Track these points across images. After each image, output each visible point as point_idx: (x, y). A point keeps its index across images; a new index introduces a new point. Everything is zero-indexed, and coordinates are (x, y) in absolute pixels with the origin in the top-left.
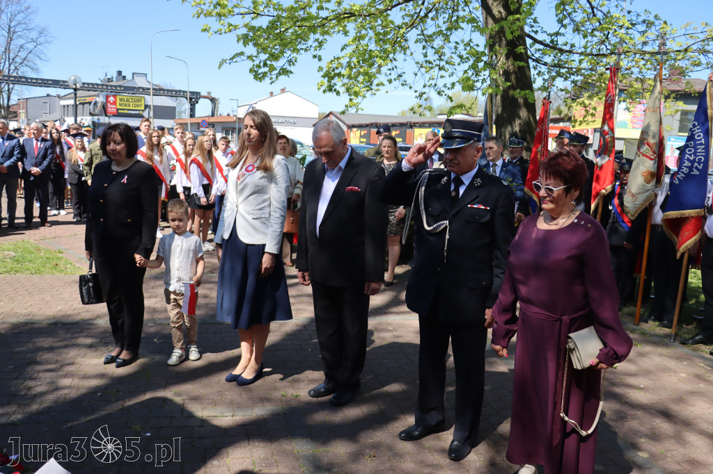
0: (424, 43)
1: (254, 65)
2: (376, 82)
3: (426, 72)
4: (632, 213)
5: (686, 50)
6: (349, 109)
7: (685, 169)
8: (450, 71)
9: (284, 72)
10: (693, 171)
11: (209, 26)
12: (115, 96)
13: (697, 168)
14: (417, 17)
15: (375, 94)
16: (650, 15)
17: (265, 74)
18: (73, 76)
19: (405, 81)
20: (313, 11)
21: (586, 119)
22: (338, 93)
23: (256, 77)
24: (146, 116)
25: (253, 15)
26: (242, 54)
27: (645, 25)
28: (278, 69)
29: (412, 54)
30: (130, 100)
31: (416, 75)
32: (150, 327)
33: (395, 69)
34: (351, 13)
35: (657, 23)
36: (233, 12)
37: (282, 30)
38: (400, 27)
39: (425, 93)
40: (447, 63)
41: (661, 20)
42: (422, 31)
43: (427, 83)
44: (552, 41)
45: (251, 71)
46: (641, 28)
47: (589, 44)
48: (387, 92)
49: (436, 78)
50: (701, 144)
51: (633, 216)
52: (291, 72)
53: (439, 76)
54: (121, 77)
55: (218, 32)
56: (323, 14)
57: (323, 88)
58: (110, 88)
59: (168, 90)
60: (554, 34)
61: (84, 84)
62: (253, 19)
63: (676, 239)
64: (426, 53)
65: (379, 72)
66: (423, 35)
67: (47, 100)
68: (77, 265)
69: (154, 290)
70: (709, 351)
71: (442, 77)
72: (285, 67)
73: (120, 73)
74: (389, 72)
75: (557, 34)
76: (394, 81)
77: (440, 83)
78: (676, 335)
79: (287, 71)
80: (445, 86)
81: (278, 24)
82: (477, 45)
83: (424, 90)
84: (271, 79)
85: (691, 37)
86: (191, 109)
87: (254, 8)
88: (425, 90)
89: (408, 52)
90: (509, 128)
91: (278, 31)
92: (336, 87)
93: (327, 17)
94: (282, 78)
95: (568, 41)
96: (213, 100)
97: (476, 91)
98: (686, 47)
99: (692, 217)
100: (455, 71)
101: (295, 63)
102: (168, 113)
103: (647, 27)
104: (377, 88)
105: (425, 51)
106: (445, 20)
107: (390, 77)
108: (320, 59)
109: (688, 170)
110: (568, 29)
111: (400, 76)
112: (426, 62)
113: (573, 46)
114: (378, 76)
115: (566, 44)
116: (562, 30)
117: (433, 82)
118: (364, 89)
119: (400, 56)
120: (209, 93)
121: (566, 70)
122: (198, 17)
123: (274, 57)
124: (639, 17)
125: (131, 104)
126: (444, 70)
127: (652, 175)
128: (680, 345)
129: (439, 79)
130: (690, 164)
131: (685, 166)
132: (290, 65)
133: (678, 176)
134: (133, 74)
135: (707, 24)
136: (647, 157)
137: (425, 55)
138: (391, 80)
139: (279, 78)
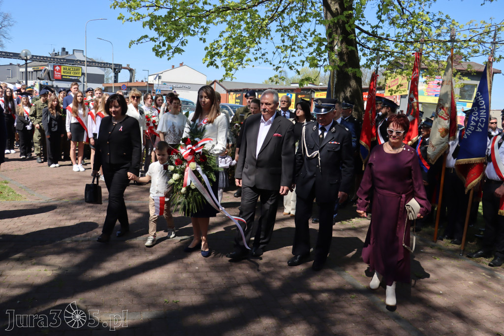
0: (282, 32)
1: (155, 45)
2: (245, 59)
3: (282, 52)
4: (433, 159)
5: (470, 40)
6: (226, 78)
7: (472, 127)
8: (299, 52)
9: (178, 50)
10: (477, 129)
11: (123, 15)
12: (60, 66)
13: (480, 127)
14: (276, 12)
15: (245, 67)
16: (442, 15)
17: (163, 52)
18: (25, 50)
19: (267, 59)
20: (200, 5)
21: (399, 89)
22: (217, 67)
23: (157, 54)
24: (82, 81)
25: (155, 8)
26: (146, 36)
27: (439, 22)
28: (174, 48)
29: (272, 38)
30: (71, 69)
31: (274, 54)
32: (68, 243)
33: (260, 50)
34: (227, 8)
35: (448, 21)
36: (141, 5)
37: (177, 18)
38: (264, 20)
39: (280, 67)
40: (299, 47)
41: (450, 19)
42: (280, 23)
43: (282, 59)
44: (373, 32)
45: (154, 49)
46: (437, 24)
47: (400, 34)
48: (253, 66)
49: (288, 57)
50: (483, 109)
51: (433, 161)
52: (183, 51)
53: (291, 56)
54: (65, 52)
55: (130, 20)
56: (207, 8)
57: (207, 63)
58: (56, 60)
59: (98, 63)
60: (375, 26)
61: (33, 56)
62: (155, 10)
63: (465, 179)
65: (248, 52)
66: (281, 26)
67: (10, 67)
68: (17, 193)
69: (74, 214)
70: (488, 263)
71: (293, 56)
72: (179, 47)
73: (64, 49)
74: (255, 52)
75: (377, 27)
76: (259, 59)
77: (292, 60)
78: (464, 250)
79: (180, 50)
80: (295, 63)
81: (174, 14)
82: (320, 34)
83: (279, 65)
84: (168, 56)
85: (473, 31)
86: (115, 76)
87: (156, 2)
88: (281, 65)
89: (269, 38)
90: (342, 95)
91: (173, 20)
92: (216, 62)
93: (210, 10)
94: (176, 54)
95: (385, 32)
96: (131, 70)
97: (319, 68)
98: (470, 38)
99: (476, 163)
100: (302, 52)
101: (186, 44)
102: (99, 79)
103: (441, 23)
104: (246, 63)
105: (283, 38)
106: (297, 16)
107: (256, 56)
108: (204, 41)
109: (474, 128)
110: (384, 23)
111: (263, 55)
112: (284, 46)
113: (388, 36)
114: (247, 54)
115: (383, 34)
116: (381, 24)
117: (287, 60)
118: (237, 64)
119: (263, 40)
120: (128, 65)
121: (383, 53)
122: (114, 8)
123: (171, 39)
124: (435, 17)
125: (72, 72)
126: (295, 51)
127: (446, 131)
128: (467, 258)
129: (291, 57)
130: (475, 124)
131: (472, 125)
132: (182, 45)
133: (467, 133)
134: (74, 50)
135: (484, 22)
136: (442, 118)
137: (283, 41)
138: (257, 58)
139: (174, 55)
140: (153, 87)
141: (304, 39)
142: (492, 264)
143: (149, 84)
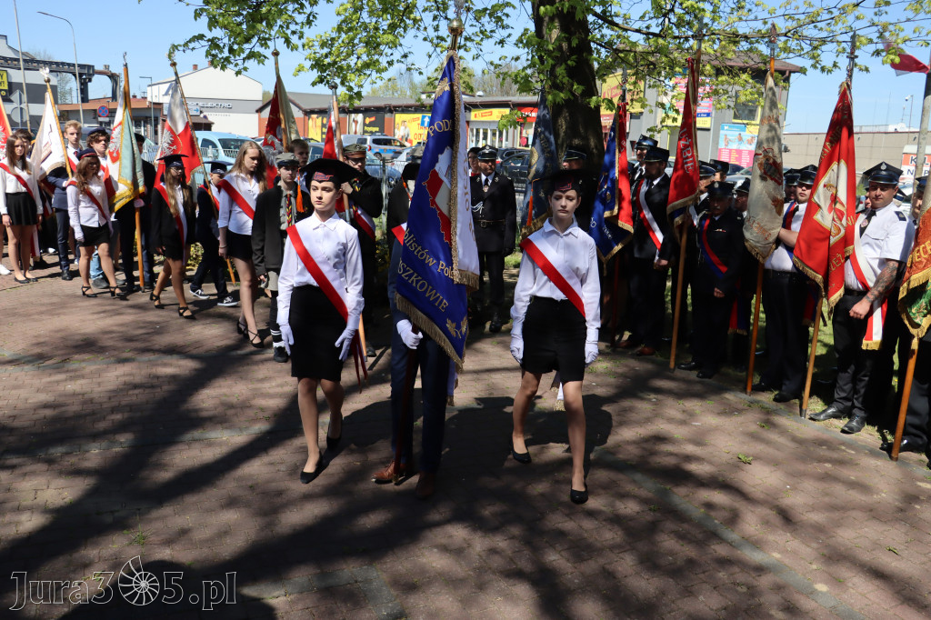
0: (435, 12)
5: (786, 35)
8: (474, 52)
17: (229, 59)
19: (413, 64)
21: (665, 124)
23: (214, 64)
24: (18, 101)
28: (247, 52)
29: (426, 28)
31: (430, 56)
33: (399, 48)
40: (466, 39)
44: (604, 12)
45: (208, 54)
47: (647, 15)
64: (438, 25)
74: (389, 51)
82: (507, 15)
86: (81, 89)
96: (113, 77)
100: (480, 53)
105: (436, 23)
107: (393, 58)
111: (405, 56)
112: (438, 37)
120: (107, 67)
126: (466, 50)
137: (436, 29)
138: (392, 61)
139: (248, 64)
140: (161, 110)
141: (475, 23)
142: (846, 429)
143: (155, 104)
